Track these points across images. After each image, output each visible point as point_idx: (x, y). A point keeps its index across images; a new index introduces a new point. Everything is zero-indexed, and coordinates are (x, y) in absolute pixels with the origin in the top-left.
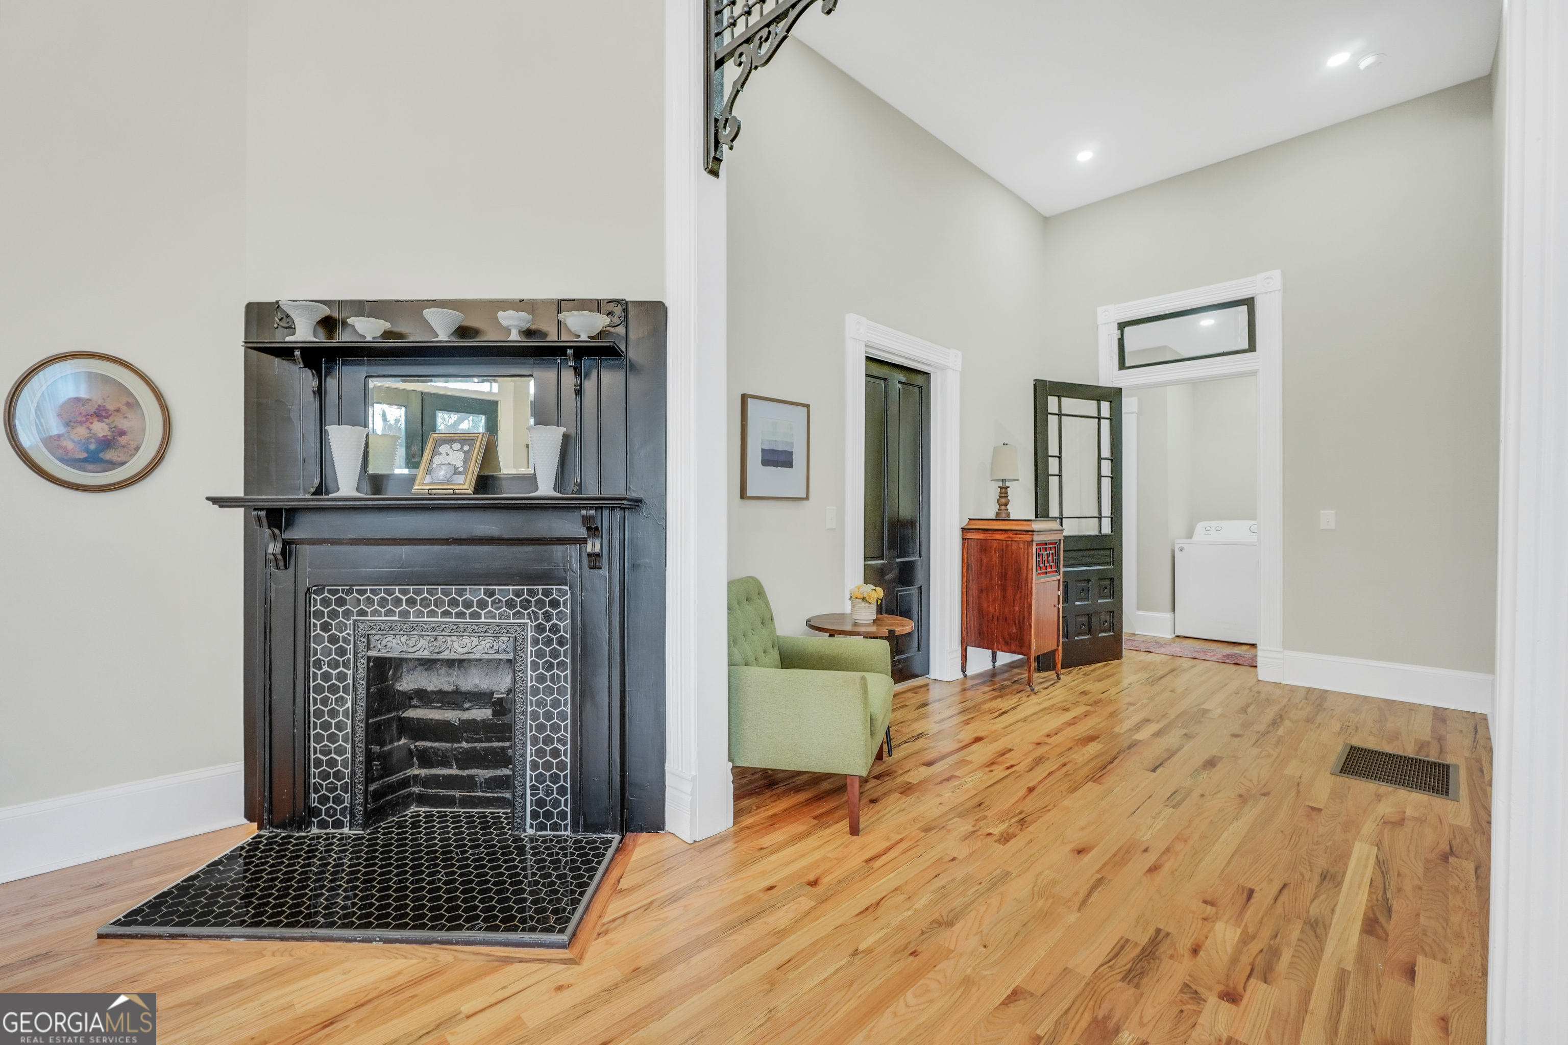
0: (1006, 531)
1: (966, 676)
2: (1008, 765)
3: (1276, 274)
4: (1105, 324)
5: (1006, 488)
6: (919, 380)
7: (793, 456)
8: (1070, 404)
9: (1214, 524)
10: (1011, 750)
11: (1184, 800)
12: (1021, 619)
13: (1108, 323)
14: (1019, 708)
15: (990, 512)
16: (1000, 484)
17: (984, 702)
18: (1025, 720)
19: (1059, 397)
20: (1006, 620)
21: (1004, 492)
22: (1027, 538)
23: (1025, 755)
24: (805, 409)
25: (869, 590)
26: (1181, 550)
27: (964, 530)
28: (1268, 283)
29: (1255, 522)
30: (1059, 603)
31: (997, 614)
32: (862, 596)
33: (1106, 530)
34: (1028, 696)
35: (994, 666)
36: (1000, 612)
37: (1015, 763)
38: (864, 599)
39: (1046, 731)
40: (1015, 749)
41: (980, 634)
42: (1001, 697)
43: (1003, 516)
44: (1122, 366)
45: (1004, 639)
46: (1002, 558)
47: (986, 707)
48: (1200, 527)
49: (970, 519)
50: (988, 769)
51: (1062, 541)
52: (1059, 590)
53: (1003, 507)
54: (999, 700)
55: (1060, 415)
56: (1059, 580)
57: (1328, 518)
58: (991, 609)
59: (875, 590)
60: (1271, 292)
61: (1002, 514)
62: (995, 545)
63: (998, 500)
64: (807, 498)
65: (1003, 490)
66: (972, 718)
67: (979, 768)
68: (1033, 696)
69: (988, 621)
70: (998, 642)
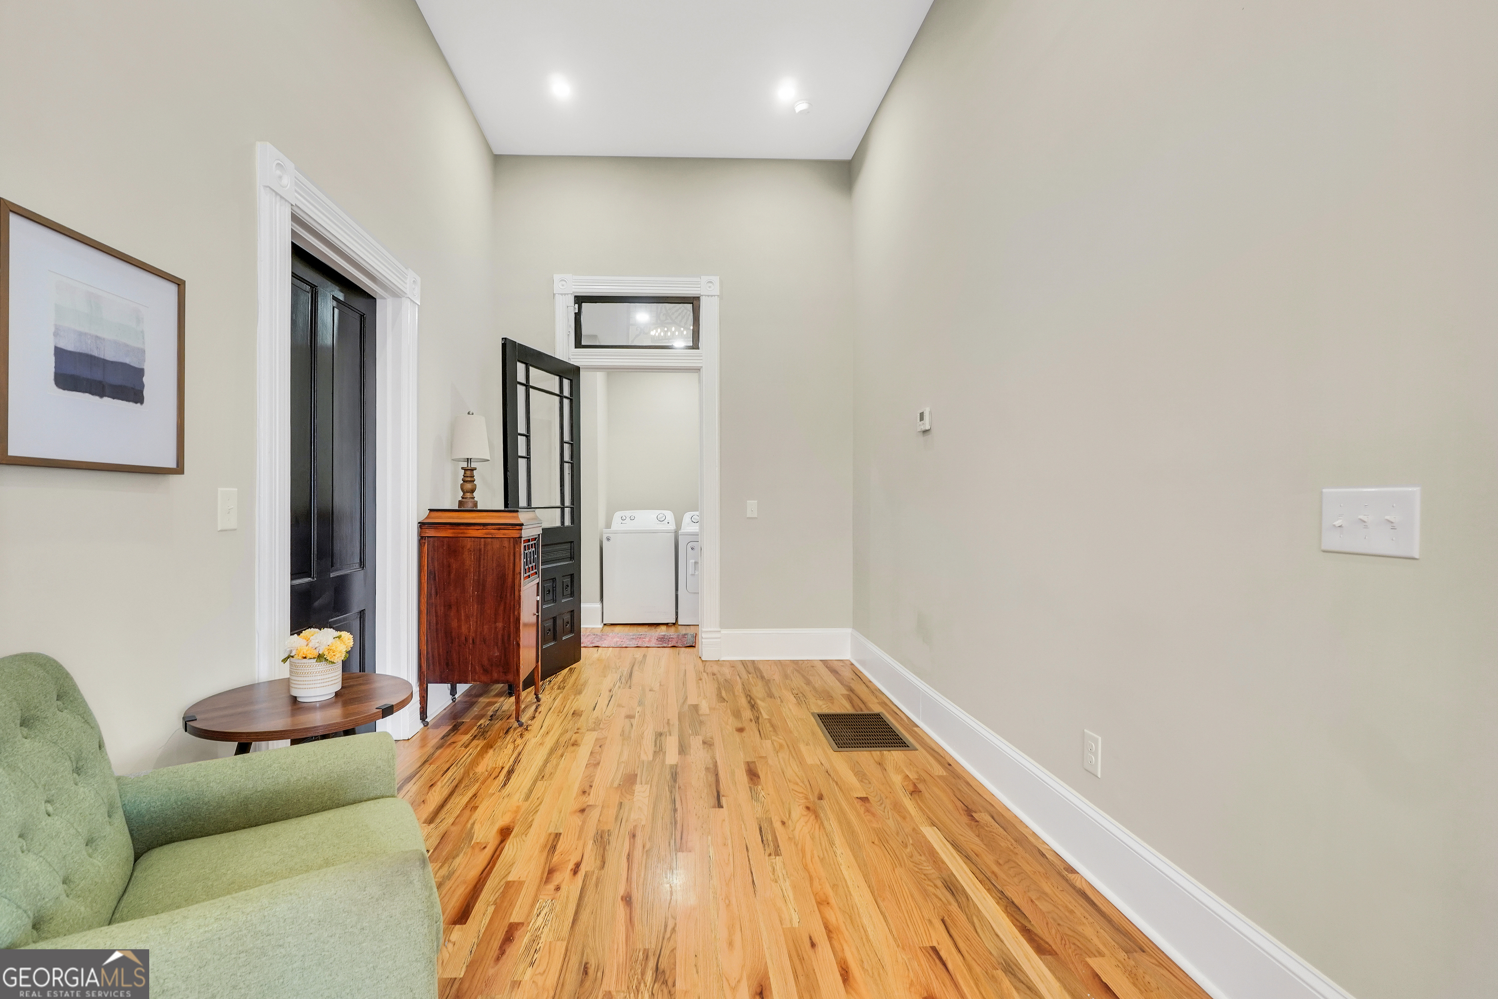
0: (485, 525)
1: (426, 724)
2: (571, 866)
3: (716, 279)
4: (562, 294)
5: (472, 470)
6: (359, 303)
7: (145, 379)
8: (538, 376)
9: (628, 513)
10: (558, 836)
11: (776, 837)
12: (506, 638)
13: (565, 294)
14: (524, 758)
15: (449, 499)
16: (465, 465)
17: (475, 762)
18: (541, 776)
19: (526, 364)
20: (485, 641)
21: (469, 475)
22: (514, 534)
23: (579, 838)
24: (173, 289)
25: (330, 640)
26: (608, 539)
27: (422, 525)
28: (710, 287)
29: (697, 513)
30: (538, 612)
31: (472, 634)
32: (315, 653)
33: (567, 522)
34: (521, 736)
35: (454, 700)
36: (476, 632)
37: (579, 859)
38: (320, 657)
39: (576, 788)
40: (561, 831)
41: (447, 664)
42: (489, 746)
43: (469, 506)
44: (578, 344)
45: (483, 666)
46: (480, 561)
47: (482, 768)
48: (618, 515)
49: (431, 510)
50: (551, 887)
51: (540, 535)
52: (538, 595)
53: (468, 495)
54: (491, 752)
55: (527, 386)
56: (538, 583)
57: (752, 507)
58: (464, 629)
59: (339, 637)
60: (712, 296)
61: (466, 505)
62: (469, 544)
63: (462, 485)
64: (179, 469)
65: (468, 473)
66: (475, 795)
67: (538, 889)
68: (527, 736)
69: (460, 646)
70: (474, 671)
